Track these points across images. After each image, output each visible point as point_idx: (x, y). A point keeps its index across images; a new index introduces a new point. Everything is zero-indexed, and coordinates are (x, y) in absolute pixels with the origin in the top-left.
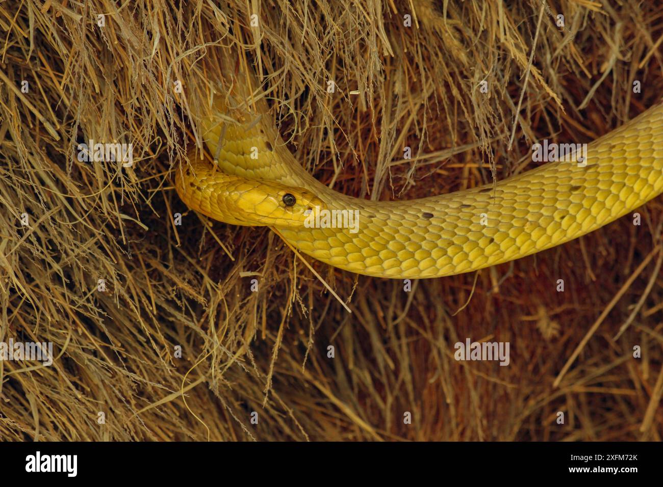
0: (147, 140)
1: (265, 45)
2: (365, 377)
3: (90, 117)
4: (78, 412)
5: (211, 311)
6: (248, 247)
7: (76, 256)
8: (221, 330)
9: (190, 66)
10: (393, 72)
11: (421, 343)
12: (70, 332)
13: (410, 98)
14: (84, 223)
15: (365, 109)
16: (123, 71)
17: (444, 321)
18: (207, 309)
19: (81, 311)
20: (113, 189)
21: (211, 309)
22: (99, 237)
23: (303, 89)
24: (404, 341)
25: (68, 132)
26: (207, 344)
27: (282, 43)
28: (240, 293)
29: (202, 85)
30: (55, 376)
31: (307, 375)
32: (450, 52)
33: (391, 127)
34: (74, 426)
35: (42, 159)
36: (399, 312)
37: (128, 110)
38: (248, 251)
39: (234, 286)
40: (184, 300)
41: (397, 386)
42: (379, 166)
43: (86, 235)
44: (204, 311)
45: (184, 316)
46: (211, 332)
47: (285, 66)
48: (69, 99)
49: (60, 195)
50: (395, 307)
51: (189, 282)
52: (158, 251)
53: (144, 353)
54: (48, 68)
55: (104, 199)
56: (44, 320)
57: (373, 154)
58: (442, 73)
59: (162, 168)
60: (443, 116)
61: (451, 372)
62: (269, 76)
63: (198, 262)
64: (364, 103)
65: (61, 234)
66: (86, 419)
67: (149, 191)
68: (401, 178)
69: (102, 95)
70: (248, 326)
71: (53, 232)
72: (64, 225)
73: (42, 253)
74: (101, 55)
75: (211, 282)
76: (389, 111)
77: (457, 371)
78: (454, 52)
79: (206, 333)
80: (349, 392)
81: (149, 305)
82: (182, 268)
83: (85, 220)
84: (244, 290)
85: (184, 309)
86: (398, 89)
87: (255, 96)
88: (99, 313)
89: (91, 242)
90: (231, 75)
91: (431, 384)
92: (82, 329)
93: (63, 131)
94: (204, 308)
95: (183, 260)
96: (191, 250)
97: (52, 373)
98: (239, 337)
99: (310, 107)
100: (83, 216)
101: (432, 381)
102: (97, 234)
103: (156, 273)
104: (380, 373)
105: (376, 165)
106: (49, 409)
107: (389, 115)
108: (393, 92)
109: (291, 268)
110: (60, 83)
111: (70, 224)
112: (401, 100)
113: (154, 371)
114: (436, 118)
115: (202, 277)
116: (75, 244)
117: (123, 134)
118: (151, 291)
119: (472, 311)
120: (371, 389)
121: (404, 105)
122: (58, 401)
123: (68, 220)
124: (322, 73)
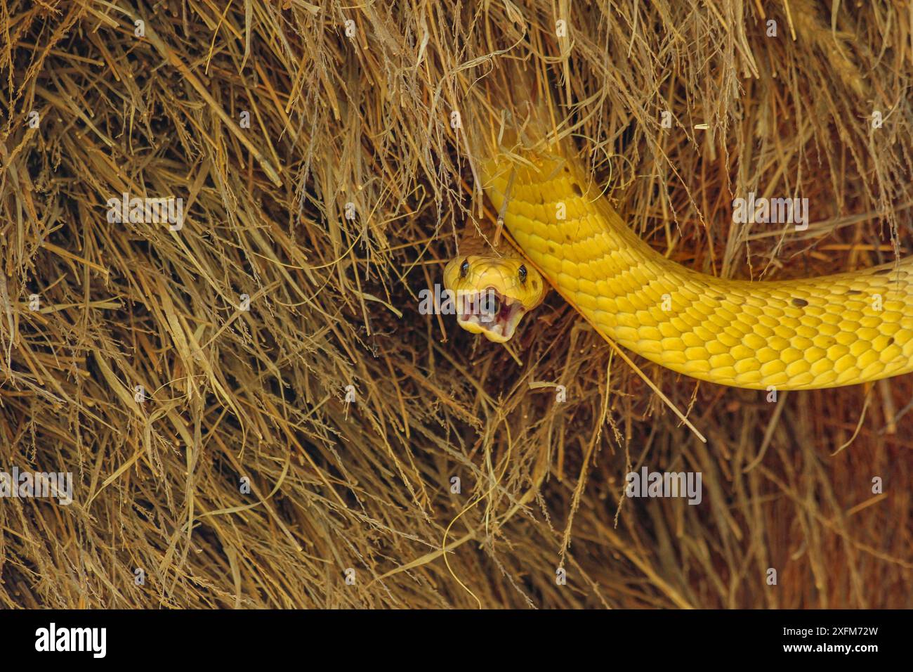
0: (404, 189)
1: (575, 61)
2: (700, 549)
3: (325, 156)
4: (295, 575)
5: (487, 438)
6: (540, 349)
7: (300, 353)
8: (500, 464)
9: (468, 86)
10: (755, 107)
11: (780, 504)
12: (288, 462)
13: (779, 144)
14: (312, 305)
15: (713, 157)
16: (372, 90)
17: (815, 471)
18: (481, 433)
19: (304, 430)
20: (354, 260)
21: (487, 435)
22: (333, 327)
23: (626, 123)
24: (757, 500)
25: (293, 176)
26: (479, 484)
27: (599, 57)
28: (529, 414)
29: (483, 113)
30: (265, 523)
31: (617, 542)
32: (839, 78)
33: (749, 184)
34: (290, 595)
35: (256, 214)
36: (750, 457)
37: (379, 147)
38: (542, 353)
39: (519, 405)
40: (448, 421)
41: (745, 564)
42: (731, 240)
43: (314, 325)
44: (478, 436)
45: (448, 443)
46: (486, 467)
47: (604, 88)
48: (296, 131)
49: (279, 264)
50: (746, 450)
51: (457, 397)
52: (414, 353)
53: (389, 495)
54: (269, 86)
55: (341, 272)
56: (251, 444)
57: (722, 225)
58: (825, 109)
59: (422, 233)
60: (825, 173)
61: (824, 546)
62: (578, 104)
63: (470, 370)
64: (712, 149)
65: (278, 320)
66: (307, 585)
67: (404, 265)
68: (761, 259)
69: (342, 126)
70: (538, 462)
71: (268, 317)
72: (284, 308)
73: (251, 345)
74: (343, 69)
75: (488, 397)
76: (748, 162)
77: (831, 546)
78: (845, 78)
79: (480, 468)
80: (676, 570)
81: (400, 426)
82: (446, 377)
83: (312, 301)
84: (533, 412)
85: (448, 433)
86: (762, 130)
87: (559, 132)
88: (330, 433)
89: (321, 333)
90: (527, 103)
91: (793, 561)
92: (305, 457)
93: (287, 175)
94: (477, 432)
95: (449, 366)
96: (461, 356)
97: (260, 519)
98: (525, 475)
99: (636, 151)
100: (310, 296)
101: (796, 557)
102: (330, 322)
103: (410, 385)
104: (721, 544)
105: (726, 240)
106: (255, 569)
107: (747, 167)
108: (754, 136)
109: (601, 379)
110: (285, 107)
111: (293, 306)
112: (765, 147)
113: (404, 521)
114: (815, 175)
115: (475, 391)
116: (299, 337)
117: (371, 181)
118: (403, 407)
119: (855, 460)
120: (708, 568)
121: (770, 154)
122: (268, 559)
123: (289, 301)
124: (655, 100)
